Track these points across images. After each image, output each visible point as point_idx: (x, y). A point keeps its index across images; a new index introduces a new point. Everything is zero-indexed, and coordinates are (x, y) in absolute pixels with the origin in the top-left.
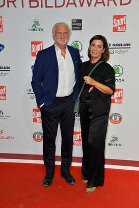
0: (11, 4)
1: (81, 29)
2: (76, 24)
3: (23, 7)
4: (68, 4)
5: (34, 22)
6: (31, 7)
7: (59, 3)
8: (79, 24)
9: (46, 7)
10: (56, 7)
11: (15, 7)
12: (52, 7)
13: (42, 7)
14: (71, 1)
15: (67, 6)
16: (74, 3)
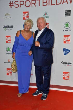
0: (33, 5)
1: (70, 16)
2: (67, 13)
3: (39, 6)
4: (63, 2)
5: (45, 13)
6: (43, 5)
7: (58, 2)
8: (69, 13)
9: (51, 5)
10: (57, 4)
11: (35, 6)
12: (55, 5)
13: (49, 5)
14: (65, 1)
15: (62, 4)
16: (67, 2)
